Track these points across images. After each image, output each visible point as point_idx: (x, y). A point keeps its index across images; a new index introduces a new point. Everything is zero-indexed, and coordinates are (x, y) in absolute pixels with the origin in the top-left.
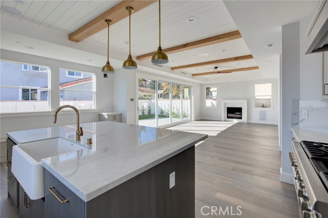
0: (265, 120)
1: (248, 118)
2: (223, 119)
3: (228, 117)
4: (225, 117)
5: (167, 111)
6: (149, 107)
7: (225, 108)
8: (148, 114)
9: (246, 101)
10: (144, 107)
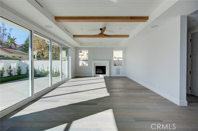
0: (119, 74)
1: (110, 73)
2: (93, 75)
3: (96, 74)
4: (94, 74)
5: (40, 70)
6: (19, 67)
7: (94, 66)
8: (17, 74)
9: (109, 61)
10: (12, 67)
